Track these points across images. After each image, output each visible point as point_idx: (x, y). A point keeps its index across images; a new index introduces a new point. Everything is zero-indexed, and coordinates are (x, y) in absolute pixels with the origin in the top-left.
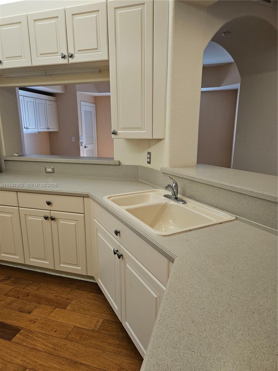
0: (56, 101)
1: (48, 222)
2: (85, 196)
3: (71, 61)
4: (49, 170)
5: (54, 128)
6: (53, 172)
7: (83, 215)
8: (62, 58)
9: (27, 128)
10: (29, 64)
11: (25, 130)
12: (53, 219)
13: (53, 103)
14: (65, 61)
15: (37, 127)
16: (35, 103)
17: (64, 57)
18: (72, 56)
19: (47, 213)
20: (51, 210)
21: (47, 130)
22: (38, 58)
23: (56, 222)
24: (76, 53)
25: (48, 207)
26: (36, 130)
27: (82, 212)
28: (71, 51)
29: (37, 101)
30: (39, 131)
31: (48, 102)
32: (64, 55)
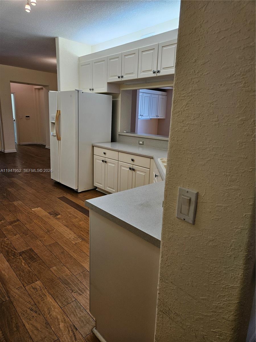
0: (167, 96)
1: (131, 171)
2: (152, 158)
3: (158, 74)
4: (141, 143)
5: (161, 116)
6: (143, 144)
7: (149, 169)
8: (153, 73)
9: (142, 115)
10: (136, 78)
11: (139, 117)
12: (133, 170)
13: (164, 97)
14: (155, 75)
15: (149, 115)
16: (150, 97)
17: (154, 72)
18: (159, 72)
19: (131, 166)
20: (133, 165)
21: (156, 118)
22: (141, 74)
23: (135, 172)
24: (162, 70)
25: (132, 162)
26: (148, 117)
27: (149, 168)
28: (159, 69)
29: (153, 96)
30: (150, 118)
31: (160, 96)
32: (155, 71)
